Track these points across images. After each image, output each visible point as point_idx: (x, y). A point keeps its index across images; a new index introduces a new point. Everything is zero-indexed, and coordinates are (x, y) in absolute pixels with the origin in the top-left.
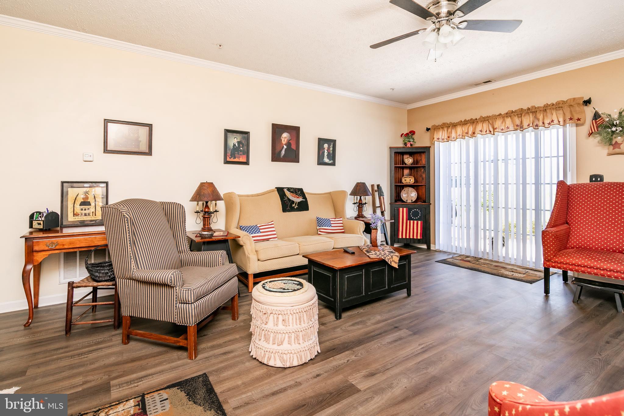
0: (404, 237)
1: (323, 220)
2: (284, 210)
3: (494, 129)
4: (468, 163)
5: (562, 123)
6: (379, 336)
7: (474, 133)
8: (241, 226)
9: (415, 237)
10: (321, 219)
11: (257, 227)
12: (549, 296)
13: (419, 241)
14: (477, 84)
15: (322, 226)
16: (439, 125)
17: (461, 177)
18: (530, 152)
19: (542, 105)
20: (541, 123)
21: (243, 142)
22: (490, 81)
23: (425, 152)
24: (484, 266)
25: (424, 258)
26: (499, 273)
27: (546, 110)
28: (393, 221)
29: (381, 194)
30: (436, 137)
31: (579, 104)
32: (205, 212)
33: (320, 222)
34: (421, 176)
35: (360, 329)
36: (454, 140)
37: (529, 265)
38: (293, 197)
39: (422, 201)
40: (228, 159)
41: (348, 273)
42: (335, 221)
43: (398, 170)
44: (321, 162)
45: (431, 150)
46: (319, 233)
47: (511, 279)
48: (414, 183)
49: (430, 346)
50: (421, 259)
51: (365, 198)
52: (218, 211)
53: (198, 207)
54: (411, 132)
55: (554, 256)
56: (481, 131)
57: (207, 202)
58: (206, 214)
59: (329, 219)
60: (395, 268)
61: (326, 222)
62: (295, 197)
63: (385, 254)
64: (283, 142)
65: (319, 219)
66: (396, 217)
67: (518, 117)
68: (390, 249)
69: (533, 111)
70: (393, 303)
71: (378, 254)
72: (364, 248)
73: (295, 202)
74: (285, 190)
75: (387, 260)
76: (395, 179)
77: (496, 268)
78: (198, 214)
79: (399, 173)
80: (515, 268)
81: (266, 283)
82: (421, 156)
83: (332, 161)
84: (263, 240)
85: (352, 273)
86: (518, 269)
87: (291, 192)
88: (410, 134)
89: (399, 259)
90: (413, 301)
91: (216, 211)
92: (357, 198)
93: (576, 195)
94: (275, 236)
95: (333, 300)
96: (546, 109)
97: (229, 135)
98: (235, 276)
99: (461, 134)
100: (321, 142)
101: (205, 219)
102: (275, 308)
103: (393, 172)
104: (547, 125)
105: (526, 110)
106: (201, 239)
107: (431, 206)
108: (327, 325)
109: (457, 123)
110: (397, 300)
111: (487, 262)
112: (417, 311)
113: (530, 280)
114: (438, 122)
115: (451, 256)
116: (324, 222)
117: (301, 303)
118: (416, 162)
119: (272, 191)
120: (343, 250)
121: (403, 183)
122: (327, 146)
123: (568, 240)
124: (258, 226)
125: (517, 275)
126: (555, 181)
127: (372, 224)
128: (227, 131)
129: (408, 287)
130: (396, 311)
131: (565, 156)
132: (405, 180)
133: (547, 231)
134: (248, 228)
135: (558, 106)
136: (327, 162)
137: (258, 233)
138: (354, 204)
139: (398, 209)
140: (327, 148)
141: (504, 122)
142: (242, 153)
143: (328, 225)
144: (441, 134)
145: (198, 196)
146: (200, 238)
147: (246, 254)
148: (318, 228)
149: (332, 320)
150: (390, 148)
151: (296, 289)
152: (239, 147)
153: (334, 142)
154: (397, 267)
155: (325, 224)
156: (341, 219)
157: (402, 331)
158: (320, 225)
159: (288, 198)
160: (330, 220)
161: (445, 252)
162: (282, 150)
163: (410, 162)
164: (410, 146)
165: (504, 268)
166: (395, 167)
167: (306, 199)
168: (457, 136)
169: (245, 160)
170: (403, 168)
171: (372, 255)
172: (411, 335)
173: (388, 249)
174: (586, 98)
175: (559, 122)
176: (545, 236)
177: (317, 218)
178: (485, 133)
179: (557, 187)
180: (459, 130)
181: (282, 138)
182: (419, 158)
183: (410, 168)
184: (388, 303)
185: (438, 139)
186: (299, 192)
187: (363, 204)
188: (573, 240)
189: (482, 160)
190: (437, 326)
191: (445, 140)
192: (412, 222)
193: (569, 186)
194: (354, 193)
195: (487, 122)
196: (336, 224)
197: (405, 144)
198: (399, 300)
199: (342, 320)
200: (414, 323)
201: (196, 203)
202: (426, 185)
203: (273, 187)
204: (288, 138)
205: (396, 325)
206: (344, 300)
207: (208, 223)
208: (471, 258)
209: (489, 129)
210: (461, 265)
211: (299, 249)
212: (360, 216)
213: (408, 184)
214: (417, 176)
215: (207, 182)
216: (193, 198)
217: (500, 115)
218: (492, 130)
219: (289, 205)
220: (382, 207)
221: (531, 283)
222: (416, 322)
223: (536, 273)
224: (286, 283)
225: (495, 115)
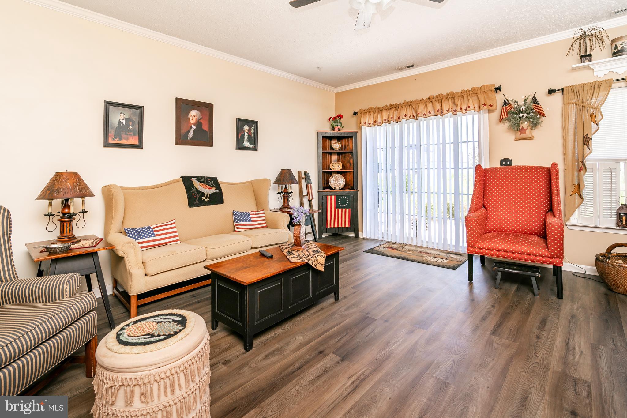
0: (332, 226)
1: (241, 214)
2: (191, 204)
3: (417, 114)
4: (393, 148)
5: (477, 109)
6: (299, 371)
7: (399, 118)
8: (126, 228)
9: (343, 226)
10: (239, 214)
11: (150, 229)
12: (473, 283)
13: (347, 230)
14: (401, 69)
15: (240, 222)
16: (366, 109)
17: (387, 163)
18: (450, 137)
19: (460, 91)
20: (459, 109)
21: (134, 119)
22: (413, 66)
23: (352, 137)
24: (410, 254)
25: (353, 248)
26: (424, 260)
27: (463, 96)
28: (321, 211)
29: (308, 182)
30: (363, 121)
31: (491, 91)
32: (64, 214)
33: (237, 216)
34: (349, 162)
35: (274, 363)
36: (380, 124)
37: (450, 249)
38: (203, 188)
39: (350, 187)
40: (111, 141)
41: (261, 287)
42: (255, 214)
43: (326, 156)
44: (240, 147)
45: (359, 134)
46: (236, 229)
47: (436, 266)
48: (342, 169)
49: (362, 377)
50: (349, 249)
51: (291, 186)
52: (87, 212)
53: (50, 208)
54: (339, 116)
55: (477, 242)
56: (405, 116)
57: (67, 200)
58: (66, 216)
59: (248, 213)
60: (321, 271)
61: (245, 216)
62: (206, 188)
63: (309, 255)
64: (190, 121)
65: (236, 214)
66: (325, 205)
67: (439, 102)
68: (315, 247)
69: (451, 97)
70: (319, 314)
71: (301, 256)
72: (285, 249)
73: (206, 194)
74: (194, 180)
75: (311, 264)
76: (323, 165)
77: (421, 254)
78: (51, 217)
79: (326, 159)
80: (438, 253)
81: (128, 325)
82: (348, 141)
83: (253, 145)
84: (159, 245)
85: (267, 285)
86: (440, 254)
87: (201, 182)
88: (338, 118)
89: (325, 260)
90: (342, 307)
91: (83, 212)
92: (282, 186)
93: (491, 179)
94: (177, 238)
95: (241, 324)
96: (463, 94)
97: (111, 108)
98: (93, 309)
99: (387, 118)
100: (241, 122)
101: (62, 225)
102: (128, 376)
103: (321, 158)
104: (464, 111)
105: (446, 96)
106: (49, 255)
107: (359, 193)
108: (232, 363)
109: (382, 107)
110: (323, 309)
111: (412, 248)
112: (345, 322)
113: (452, 265)
114: (365, 107)
115: (378, 244)
116: (242, 216)
117: (176, 359)
118: (343, 147)
119: (177, 181)
120: (260, 254)
121: (331, 169)
122: (248, 128)
123: (486, 223)
124: (152, 227)
125: (440, 261)
126: (471, 165)
127: (295, 219)
128: (108, 104)
129: (336, 291)
130: (321, 325)
131: (479, 141)
132: (333, 166)
133: (470, 217)
134: (136, 231)
135: (473, 92)
136: (247, 146)
137: (151, 236)
138: (279, 193)
139: (326, 197)
140: (247, 130)
141: (426, 108)
142: (132, 133)
143: (247, 220)
144: (367, 119)
145: (48, 192)
146: (48, 253)
147: (128, 268)
148: (235, 224)
149: (240, 353)
150: (318, 132)
151: (172, 333)
152: (127, 125)
153: (256, 123)
154: (323, 271)
155: (243, 218)
156: (263, 212)
157: (328, 357)
158: (237, 220)
159: (197, 190)
160: (250, 213)
161: (373, 240)
162: (189, 131)
163: (338, 147)
164: (337, 131)
165: (428, 253)
166: (323, 152)
167: (220, 190)
168: (383, 120)
169: (136, 143)
170: (331, 154)
171: (294, 257)
172: (338, 363)
173: (313, 247)
174: (497, 86)
175: (475, 108)
176: (469, 222)
177: (234, 212)
178: (409, 118)
179: (476, 171)
180: (385, 115)
181: (189, 116)
182: (347, 144)
183: (339, 154)
184: (314, 314)
185: (365, 123)
186: (213, 182)
187: (288, 194)
188: (490, 223)
189: (406, 145)
190: (368, 342)
191: (372, 125)
192: (340, 210)
193: (484, 170)
194: (278, 181)
195: (411, 106)
196: (257, 218)
197: (333, 129)
198: (326, 307)
199: (253, 350)
200: (342, 341)
201: (47, 202)
202: (353, 171)
203: (178, 177)
204: (198, 116)
205: (321, 348)
206: (256, 323)
207: (68, 229)
208: (397, 245)
209: (413, 114)
210: (388, 254)
211: (205, 254)
212: (285, 207)
213: (337, 170)
214: (345, 161)
215: (67, 171)
216: (40, 195)
217: (422, 100)
218: (415, 115)
219: (197, 199)
220: (309, 196)
221: (454, 270)
222: (345, 339)
223: (456, 257)
224: (161, 322)
225: (418, 101)
